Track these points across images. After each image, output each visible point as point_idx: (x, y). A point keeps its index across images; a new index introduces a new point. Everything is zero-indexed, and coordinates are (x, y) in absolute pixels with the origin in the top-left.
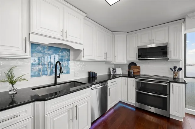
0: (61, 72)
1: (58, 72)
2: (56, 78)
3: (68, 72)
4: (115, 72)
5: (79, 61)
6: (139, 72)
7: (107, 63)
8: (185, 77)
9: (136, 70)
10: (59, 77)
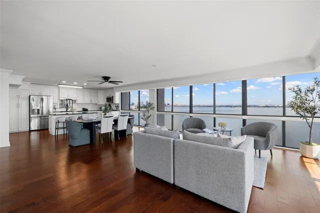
2: (67, 109)
5: (77, 104)
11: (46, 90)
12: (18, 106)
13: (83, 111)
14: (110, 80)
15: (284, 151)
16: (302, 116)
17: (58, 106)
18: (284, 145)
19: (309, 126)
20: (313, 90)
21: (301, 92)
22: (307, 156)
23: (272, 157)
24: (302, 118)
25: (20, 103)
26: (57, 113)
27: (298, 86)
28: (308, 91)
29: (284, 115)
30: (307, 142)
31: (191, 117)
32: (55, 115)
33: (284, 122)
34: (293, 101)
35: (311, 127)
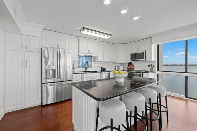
0: (88, 66)
1: (87, 66)
2: (86, 69)
3: (91, 67)
4: (119, 68)
5: (96, 62)
6: (133, 68)
7: (114, 63)
8: (158, 70)
9: (132, 67)
10: (87, 69)
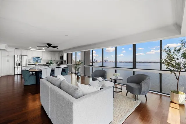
11: (24, 52)
12: (8, 61)
13: (47, 64)
14: (52, 46)
15: (161, 96)
16: (170, 71)
17: (32, 61)
18: (161, 92)
19: (177, 78)
20: (179, 50)
21: (170, 51)
22: (174, 102)
23: (146, 101)
24: (171, 72)
25: (9, 59)
26: (31, 65)
27: (168, 47)
28: (175, 51)
29: (161, 69)
30: (175, 91)
31: (102, 69)
32: (30, 66)
33: (161, 75)
34: (166, 59)
35: (178, 79)
